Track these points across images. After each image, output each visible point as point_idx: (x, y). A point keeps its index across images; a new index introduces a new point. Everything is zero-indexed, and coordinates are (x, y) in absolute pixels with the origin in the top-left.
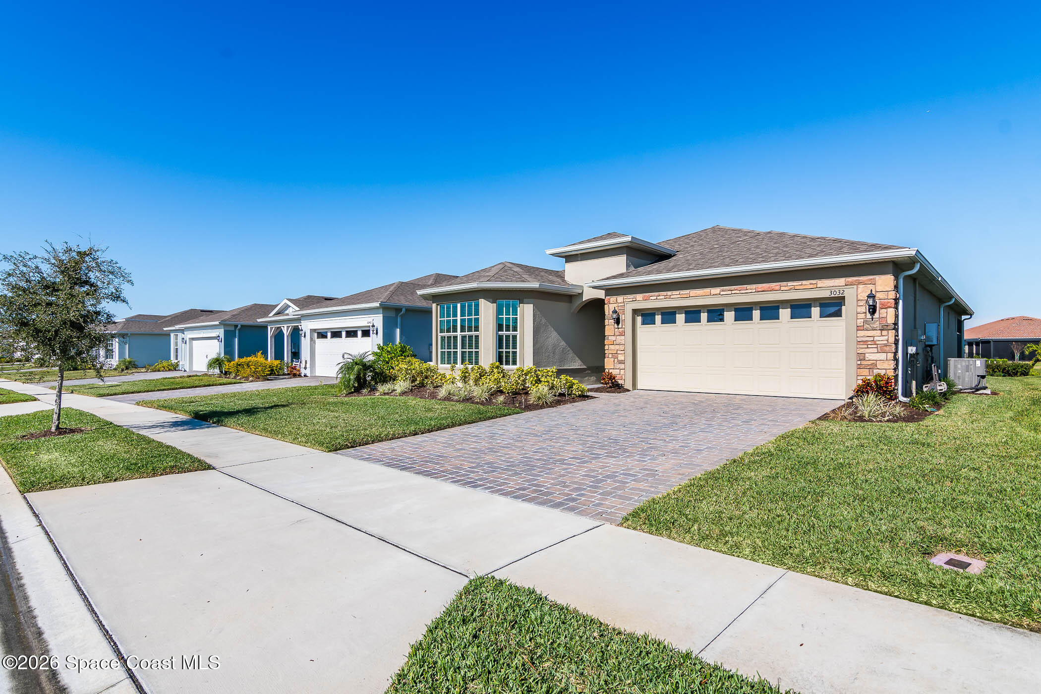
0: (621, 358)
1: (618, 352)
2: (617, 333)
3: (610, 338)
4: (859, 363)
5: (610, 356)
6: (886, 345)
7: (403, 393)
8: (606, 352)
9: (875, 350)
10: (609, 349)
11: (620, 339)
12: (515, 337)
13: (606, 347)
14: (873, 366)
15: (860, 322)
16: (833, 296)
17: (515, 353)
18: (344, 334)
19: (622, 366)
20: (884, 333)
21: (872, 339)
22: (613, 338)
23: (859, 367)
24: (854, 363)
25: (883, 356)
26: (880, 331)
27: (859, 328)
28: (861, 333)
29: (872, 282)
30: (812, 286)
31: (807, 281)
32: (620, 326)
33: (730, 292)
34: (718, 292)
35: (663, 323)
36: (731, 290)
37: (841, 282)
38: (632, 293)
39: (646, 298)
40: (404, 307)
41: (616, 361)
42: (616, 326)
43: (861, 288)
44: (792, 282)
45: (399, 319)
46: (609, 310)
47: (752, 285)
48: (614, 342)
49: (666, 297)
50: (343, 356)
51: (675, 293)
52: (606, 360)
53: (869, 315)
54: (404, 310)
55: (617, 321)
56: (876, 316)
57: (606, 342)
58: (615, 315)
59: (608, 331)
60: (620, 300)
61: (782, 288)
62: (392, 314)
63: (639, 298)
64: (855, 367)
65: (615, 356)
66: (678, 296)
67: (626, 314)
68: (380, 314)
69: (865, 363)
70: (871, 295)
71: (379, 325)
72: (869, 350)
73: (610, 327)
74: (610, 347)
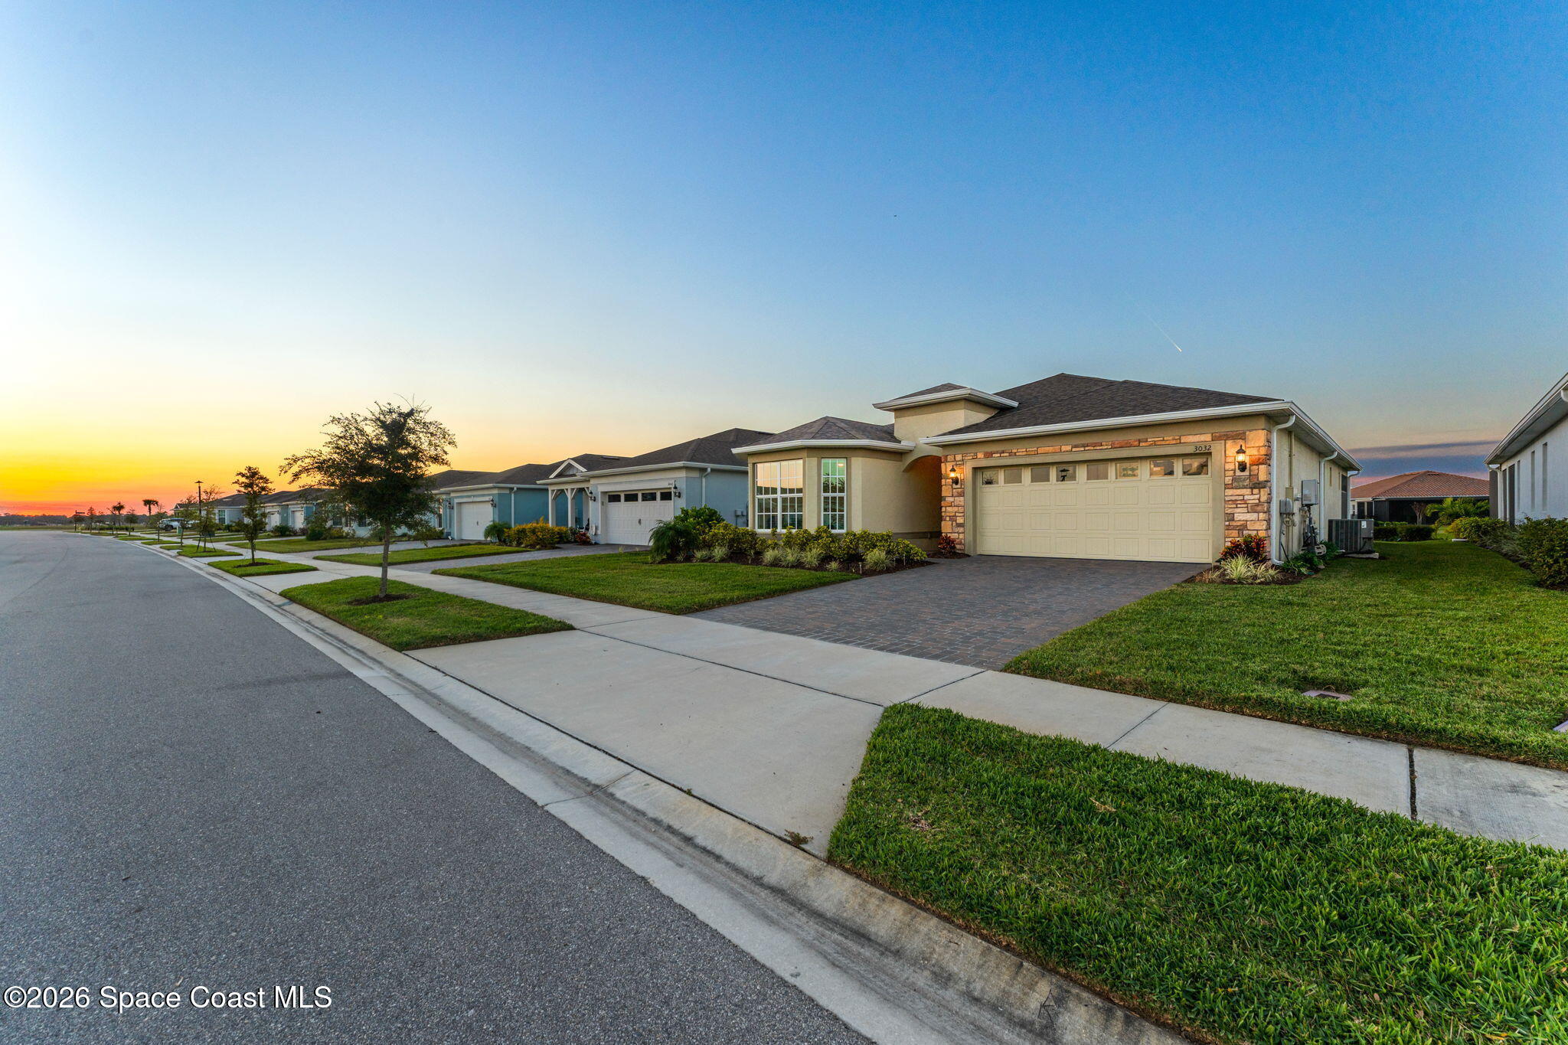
0: (960, 520)
1: (957, 514)
2: (955, 494)
3: (947, 499)
4: (1227, 523)
5: (948, 519)
6: (1257, 505)
7: (722, 560)
8: (943, 514)
9: (1245, 510)
10: (948, 511)
11: (959, 500)
12: (841, 499)
13: (943, 509)
14: (1244, 527)
15: (1228, 480)
16: (1201, 451)
17: (841, 517)
18: (640, 497)
19: (961, 530)
20: (1256, 491)
21: (1241, 498)
22: (951, 499)
23: (1228, 528)
24: (1222, 524)
25: (1254, 516)
26: (1249, 490)
27: (1227, 487)
28: (1229, 492)
29: (1242, 436)
30: (1174, 442)
31: (1169, 436)
32: (959, 486)
33: (1082, 449)
34: (1069, 448)
35: (1006, 482)
36: (1084, 446)
37: (1208, 437)
38: (972, 449)
39: (988, 455)
40: (710, 466)
41: (954, 523)
42: (954, 486)
43: (1229, 443)
44: (1152, 437)
45: (704, 480)
46: (946, 468)
47: (1107, 440)
48: (953, 505)
49: (1011, 454)
50: (640, 522)
51: (1021, 449)
52: (943, 523)
53: (1238, 473)
54: (709, 470)
55: (956, 481)
56: (1247, 473)
57: (943, 503)
58: (953, 475)
59: (946, 491)
60: (959, 457)
61: (1142, 444)
62: (696, 474)
63: (980, 455)
64: (1222, 528)
65: (953, 518)
66: (1024, 453)
67: (964, 473)
68: (683, 474)
69: (1234, 524)
70: (1241, 451)
71: (682, 486)
72: (1238, 510)
73: (946, 487)
74: (947, 508)
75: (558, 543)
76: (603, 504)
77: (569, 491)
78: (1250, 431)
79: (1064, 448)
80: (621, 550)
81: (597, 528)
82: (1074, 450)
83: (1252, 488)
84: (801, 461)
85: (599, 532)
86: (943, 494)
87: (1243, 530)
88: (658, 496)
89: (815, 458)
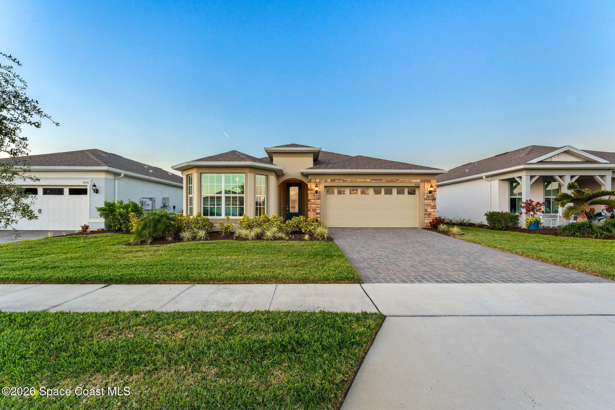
0: (318, 211)
1: (317, 208)
2: (315, 198)
3: (311, 201)
5: (312, 210)
6: (433, 206)
8: (309, 208)
10: (311, 207)
11: (318, 201)
13: (309, 206)
15: (425, 197)
16: (416, 186)
18: (40, 191)
20: (433, 201)
21: (428, 203)
22: (313, 201)
23: (425, 214)
24: (423, 213)
27: (425, 199)
28: (426, 201)
29: (429, 181)
30: (408, 181)
31: (407, 179)
32: (318, 194)
33: (375, 181)
34: (369, 180)
35: (338, 194)
36: (375, 180)
37: (419, 181)
38: (325, 177)
39: (333, 181)
40: (123, 172)
41: (315, 213)
42: (315, 194)
43: (426, 183)
44: (401, 179)
45: (116, 181)
46: (312, 186)
47: (385, 178)
48: (314, 203)
49: (344, 181)
50: (40, 211)
51: (348, 179)
52: (309, 213)
53: (429, 194)
54: (123, 175)
55: (316, 192)
56: (431, 195)
57: (309, 203)
58: (317, 189)
59: (310, 197)
60: (318, 180)
61: (397, 181)
62: (111, 177)
63: (329, 180)
64: (423, 215)
65: (314, 210)
66: (350, 181)
67: (321, 188)
68: (103, 176)
69: (427, 213)
70: (432, 187)
71: (100, 185)
72: (429, 208)
73: (311, 195)
74: (311, 205)
78: (432, 179)
79: (367, 180)
80: (50, 235)
82: (372, 181)
83: (432, 200)
84: (244, 175)
86: (309, 198)
87: (429, 215)
88: (66, 191)
89: (253, 174)
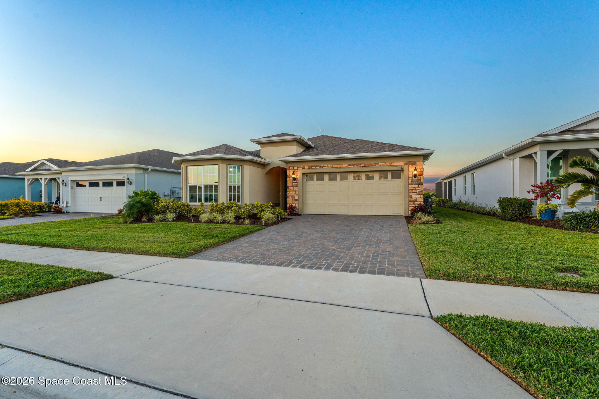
0: (296, 198)
1: (295, 195)
2: (294, 185)
3: (290, 188)
4: (409, 199)
5: (290, 197)
6: (420, 192)
7: (174, 220)
8: (288, 195)
9: (416, 194)
10: (290, 193)
11: (296, 188)
12: (238, 187)
13: (288, 193)
14: (415, 201)
15: (410, 181)
16: (399, 169)
17: (239, 195)
18: (101, 184)
19: (297, 202)
20: (420, 186)
21: (415, 189)
22: (292, 188)
23: (410, 201)
24: (407, 199)
25: (419, 196)
26: (417, 186)
27: (410, 184)
28: (410, 186)
29: (414, 164)
30: (390, 165)
31: (388, 162)
32: (296, 182)
33: (352, 166)
34: (347, 165)
35: (317, 180)
36: (353, 165)
37: (402, 164)
38: (303, 164)
39: (310, 167)
40: (150, 168)
41: (293, 199)
42: (294, 182)
43: (410, 166)
44: (381, 162)
45: (146, 175)
46: (290, 173)
47: (362, 163)
48: (292, 190)
49: (321, 167)
50: (101, 199)
51: (325, 165)
52: (288, 199)
53: (414, 179)
54: (150, 170)
55: (294, 179)
56: (416, 179)
57: (288, 190)
58: (293, 176)
59: (289, 184)
60: (296, 168)
61: (377, 165)
62: (142, 172)
63: (306, 167)
64: (408, 201)
65: (293, 197)
66: (327, 167)
67: (298, 175)
68: (133, 171)
69: (412, 199)
70: (416, 170)
71: (133, 178)
72: (413, 194)
73: (290, 182)
74: (290, 192)
75: (38, 212)
76: (72, 188)
77: (43, 180)
78: (418, 162)
79: (345, 166)
81: (67, 203)
82: (349, 166)
83: (418, 185)
84: (217, 166)
85: (69, 205)
86: (288, 185)
87: (415, 202)
88: (115, 184)
89: (226, 165)
